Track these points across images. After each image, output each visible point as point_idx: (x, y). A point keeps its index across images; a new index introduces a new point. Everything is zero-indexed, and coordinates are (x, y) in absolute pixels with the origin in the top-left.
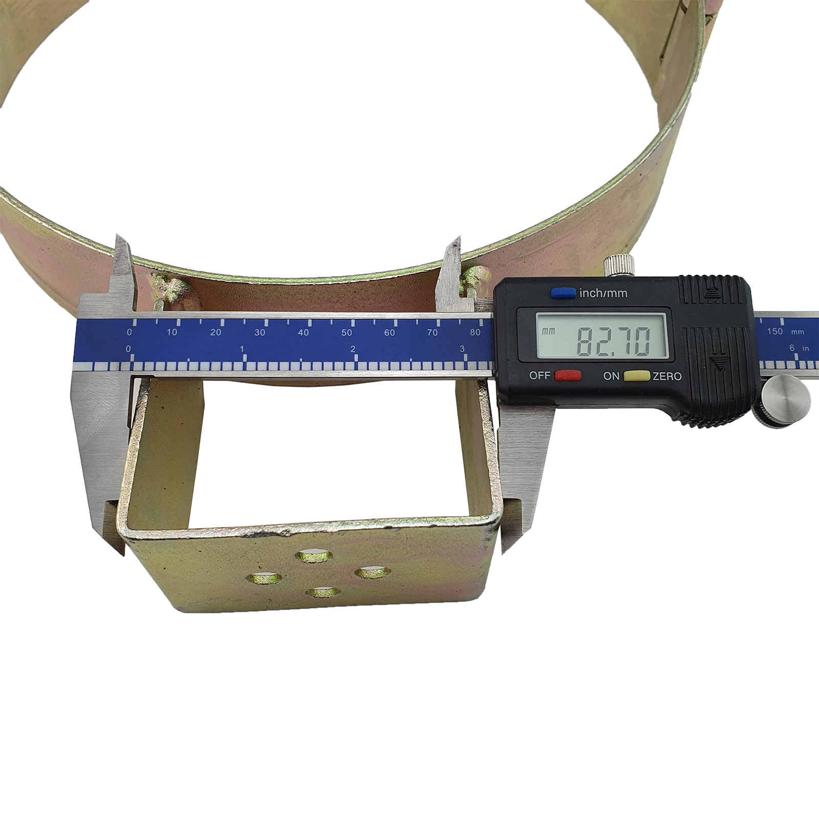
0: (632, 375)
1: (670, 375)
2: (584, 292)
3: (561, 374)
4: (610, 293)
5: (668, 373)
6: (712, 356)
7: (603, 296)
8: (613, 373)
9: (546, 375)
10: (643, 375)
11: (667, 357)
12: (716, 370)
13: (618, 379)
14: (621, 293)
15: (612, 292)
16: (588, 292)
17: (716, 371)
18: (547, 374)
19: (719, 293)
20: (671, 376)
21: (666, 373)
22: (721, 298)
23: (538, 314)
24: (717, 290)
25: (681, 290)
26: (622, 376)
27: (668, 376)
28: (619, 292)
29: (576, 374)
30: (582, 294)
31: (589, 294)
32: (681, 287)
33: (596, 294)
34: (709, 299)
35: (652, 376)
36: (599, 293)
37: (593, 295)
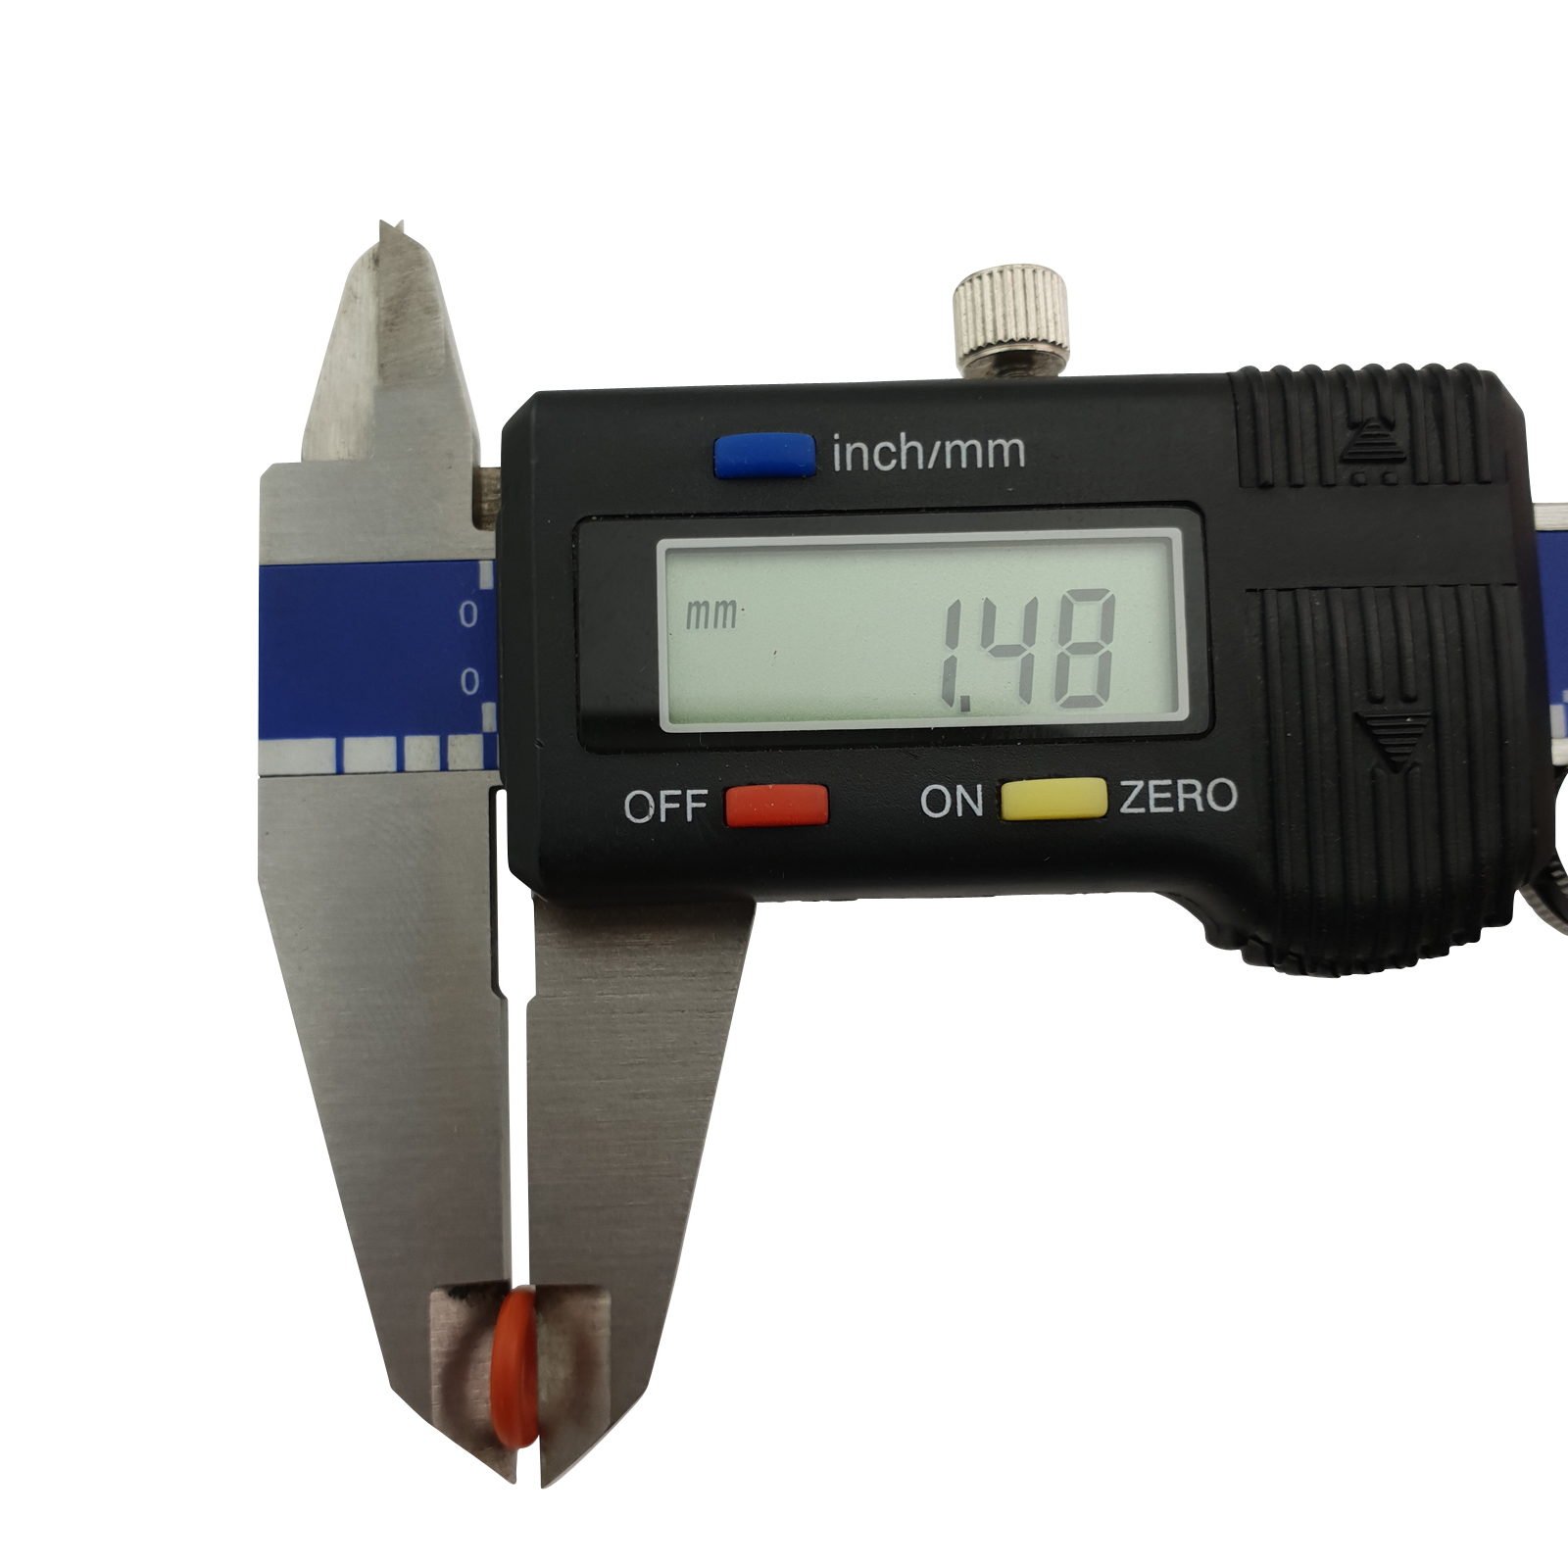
0: (1032, 798)
1: (1190, 789)
2: (849, 448)
3: (746, 803)
4: (956, 450)
5: (1181, 783)
6: (1363, 707)
7: (926, 462)
8: (960, 789)
9: (690, 805)
10: (1081, 796)
11: (1182, 713)
12: (1376, 767)
13: (979, 812)
14: (999, 449)
15: (964, 446)
16: (865, 449)
17: (1379, 772)
18: (695, 798)
19: (1399, 440)
20: (1195, 794)
21: (1175, 784)
22: (1409, 463)
23: (662, 545)
24: (1392, 427)
25: (1246, 435)
26: (994, 801)
27: (1182, 796)
28: (991, 444)
29: (811, 797)
30: (843, 456)
31: (871, 456)
32: (1246, 420)
33: (897, 455)
34: (1358, 469)
35: (1116, 795)
36: (912, 451)
37: (885, 461)
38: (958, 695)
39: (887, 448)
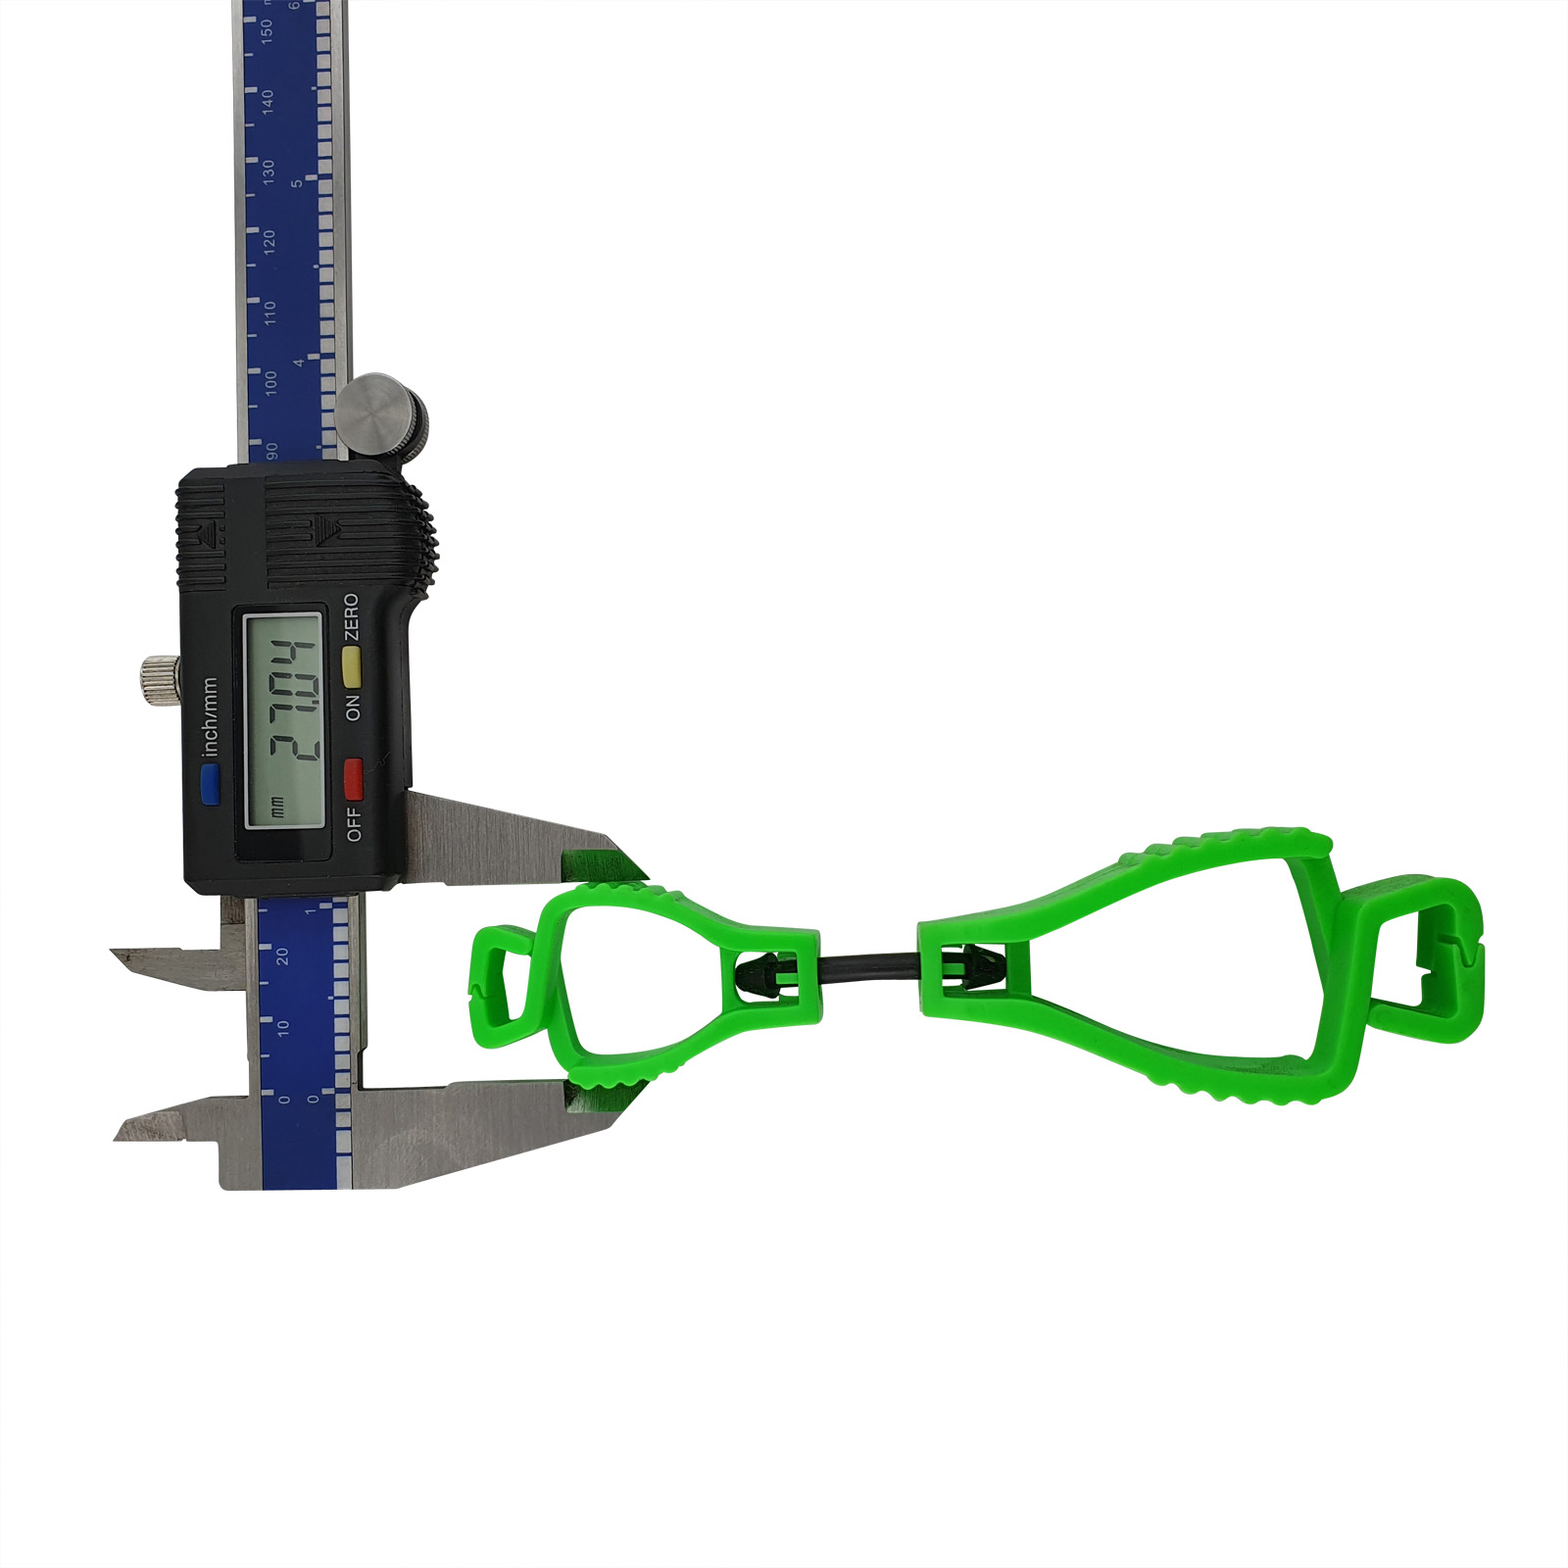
0: (351, 677)
1: (349, 613)
2: (208, 750)
3: (351, 792)
4: (209, 706)
5: (346, 616)
6: (314, 543)
7: (214, 718)
8: (348, 705)
9: (354, 815)
10: (350, 657)
11: (319, 615)
12: (338, 538)
13: (358, 697)
14: (209, 689)
15: (208, 703)
16: (209, 743)
17: (343, 535)
18: (351, 813)
19: (206, 523)
20: (350, 611)
21: (347, 619)
22: (217, 521)
23: (247, 827)
24: (201, 527)
25: (201, 588)
26: (353, 691)
27: (352, 616)
28: (207, 692)
29: (351, 766)
30: (211, 752)
31: (211, 741)
32: (197, 587)
33: (211, 730)
34: (217, 542)
35: (351, 642)
36: (209, 724)
37: (214, 735)
38: (312, 705)
39: (209, 735)
